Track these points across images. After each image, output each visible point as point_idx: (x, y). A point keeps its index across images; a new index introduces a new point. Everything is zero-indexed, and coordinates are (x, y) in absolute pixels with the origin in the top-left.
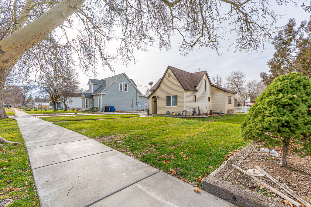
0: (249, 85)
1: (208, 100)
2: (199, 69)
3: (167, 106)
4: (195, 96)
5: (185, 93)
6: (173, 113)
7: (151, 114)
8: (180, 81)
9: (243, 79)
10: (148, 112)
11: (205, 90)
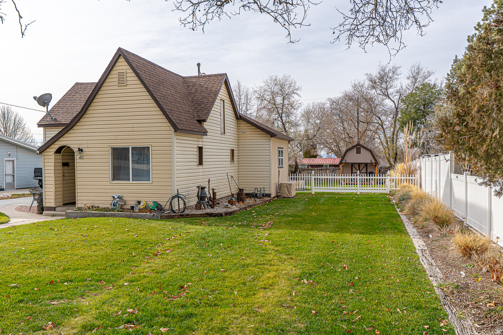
0: (307, 115)
1: (229, 158)
2: (199, 65)
3: (114, 179)
4: (200, 149)
5: (176, 141)
6: (139, 202)
7: (54, 209)
8: (161, 103)
9: (293, 99)
10: (40, 201)
11: (222, 131)
